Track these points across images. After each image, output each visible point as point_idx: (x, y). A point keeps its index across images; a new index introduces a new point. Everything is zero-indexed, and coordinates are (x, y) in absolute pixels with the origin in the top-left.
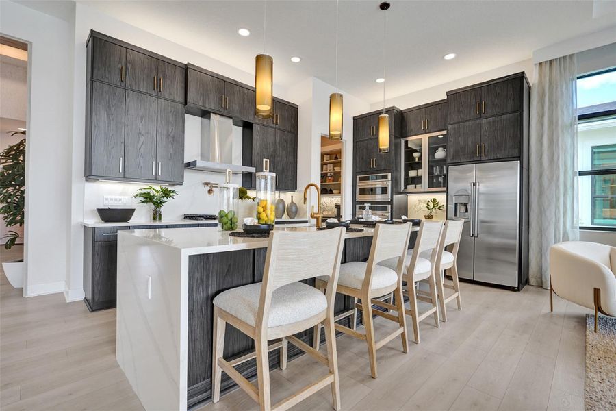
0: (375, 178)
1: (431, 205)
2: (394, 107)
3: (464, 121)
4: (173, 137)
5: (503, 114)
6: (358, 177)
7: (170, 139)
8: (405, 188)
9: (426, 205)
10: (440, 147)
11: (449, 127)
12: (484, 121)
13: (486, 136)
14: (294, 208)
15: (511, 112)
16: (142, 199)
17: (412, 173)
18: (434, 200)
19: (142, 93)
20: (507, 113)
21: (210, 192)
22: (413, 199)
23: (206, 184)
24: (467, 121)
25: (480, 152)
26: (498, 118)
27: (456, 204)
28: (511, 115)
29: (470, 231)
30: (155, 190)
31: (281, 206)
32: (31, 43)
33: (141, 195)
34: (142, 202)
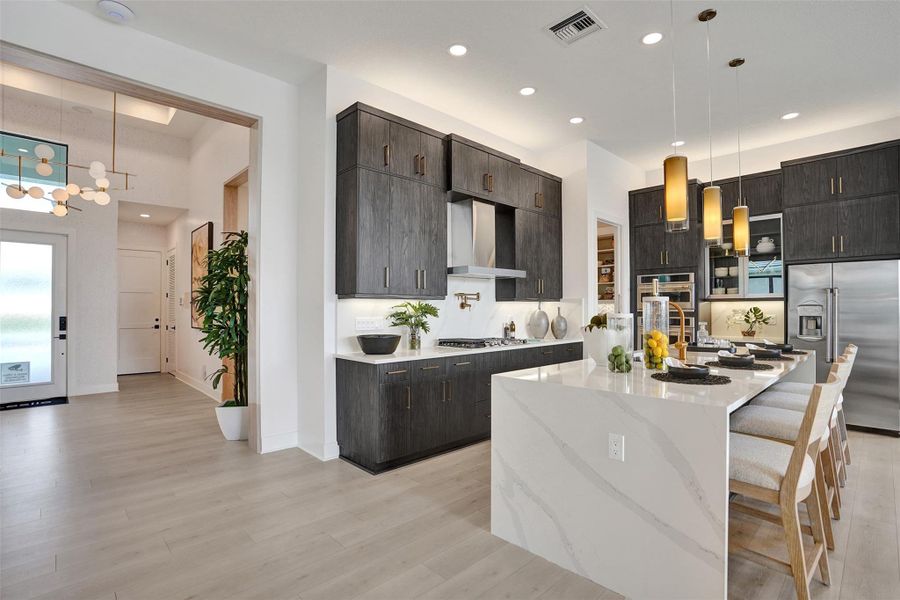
0: (668, 279)
1: (752, 317)
2: (696, 180)
3: (808, 204)
4: (436, 235)
5: (871, 195)
6: (639, 277)
7: (433, 238)
8: (711, 293)
9: (744, 318)
10: (764, 236)
11: (787, 210)
12: (842, 204)
13: (845, 224)
14: (563, 324)
15: (885, 194)
16: (393, 320)
17: (721, 272)
18: (756, 310)
19: (406, 178)
20: (878, 195)
21: (463, 306)
22: (720, 309)
23: (461, 295)
24: (815, 203)
25: (838, 246)
26: (864, 201)
27: (801, 318)
28: (885, 197)
29: (826, 354)
30: (413, 307)
31: (544, 321)
32: (261, 118)
33: (393, 316)
34: (395, 325)
